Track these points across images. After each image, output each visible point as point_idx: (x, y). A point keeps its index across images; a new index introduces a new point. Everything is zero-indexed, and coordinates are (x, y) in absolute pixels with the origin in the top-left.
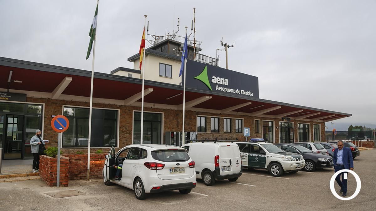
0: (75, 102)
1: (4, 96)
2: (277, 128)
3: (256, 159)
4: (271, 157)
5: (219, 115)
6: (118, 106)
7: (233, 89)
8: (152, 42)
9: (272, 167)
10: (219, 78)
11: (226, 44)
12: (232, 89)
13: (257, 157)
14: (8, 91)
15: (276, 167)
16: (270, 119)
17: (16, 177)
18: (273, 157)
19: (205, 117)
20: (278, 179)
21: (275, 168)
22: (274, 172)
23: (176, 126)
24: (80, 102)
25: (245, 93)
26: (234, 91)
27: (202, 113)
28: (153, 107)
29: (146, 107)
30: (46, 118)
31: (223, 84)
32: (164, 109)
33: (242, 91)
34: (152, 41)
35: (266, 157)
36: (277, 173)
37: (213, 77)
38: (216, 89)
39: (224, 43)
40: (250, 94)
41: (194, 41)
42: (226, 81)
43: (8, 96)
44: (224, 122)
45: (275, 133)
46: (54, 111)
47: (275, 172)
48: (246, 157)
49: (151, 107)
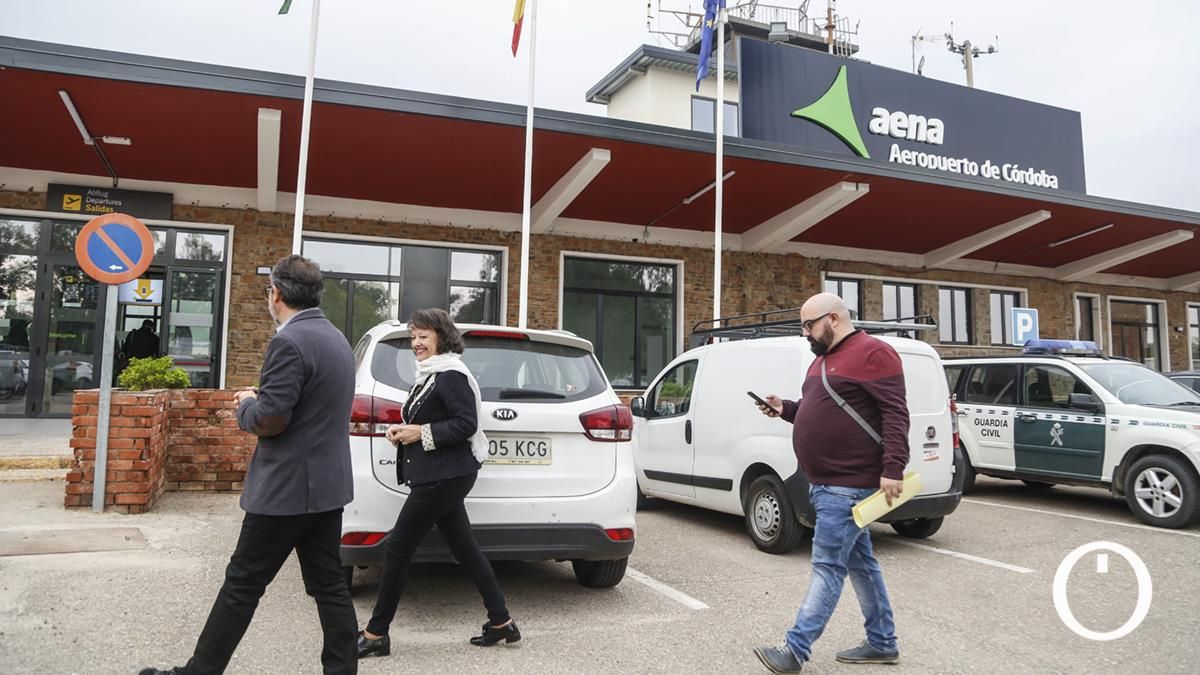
0: (343, 220)
1: (101, 202)
2: (1181, 329)
3: (1056, 434)
4: (1134, 423)
5: (916, 273)
6: (502, 236)
7: (965, 161)
8: (679, 38)
9: (1140, 478)
10: (900, 114)
11: (966, 44)
12: (959, 161)
13: (1057, 425)
14: (115, 186)
15: (1161, 477)
16: (1148, 292)
17: (19, 467)
18: (1146, 424)
19: (860, 282)
20: (1170, 539)
21: (1158, 483)
22: (1149, 502)
23: (737, 315)
24: (361, 222)
25: (1018, 176)
26: (971, 168)
27: (846, 266)
28: (641, 239)
29: (613, 239)
30: (238, 278)
31: (922, 138)
32: (686, 249)
33: (1009, 170)
34: (680, 35)
35: (1104, 426)
36: (1168, 507)
37: (876, 111)
38: (892, 159)
39: (958, 42)
40: (1043, 180)
41: (829, 19)
42: (933, 127)
43: (113, 202)
44: (938, 300)
45: (1171, 351)
46: (268, 252)
47: (1159, 505)
48: (1006, 425)
49: (635, 240)
